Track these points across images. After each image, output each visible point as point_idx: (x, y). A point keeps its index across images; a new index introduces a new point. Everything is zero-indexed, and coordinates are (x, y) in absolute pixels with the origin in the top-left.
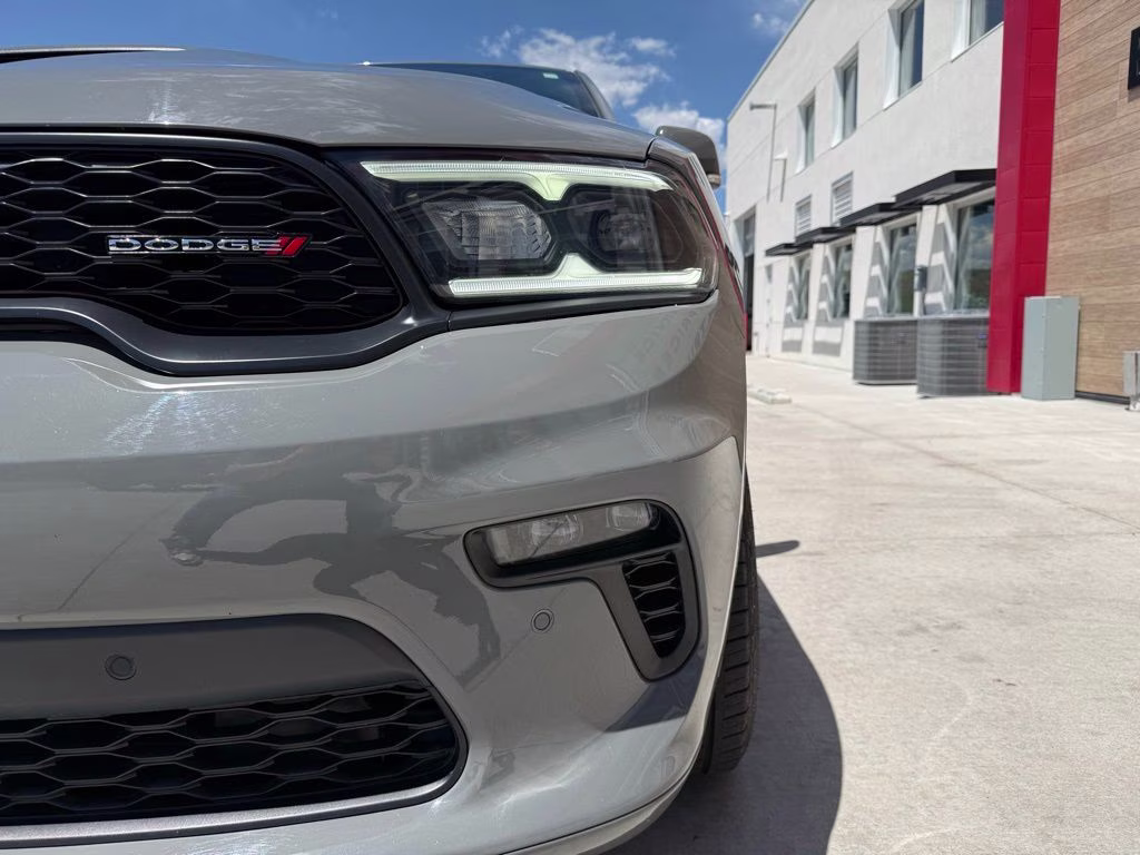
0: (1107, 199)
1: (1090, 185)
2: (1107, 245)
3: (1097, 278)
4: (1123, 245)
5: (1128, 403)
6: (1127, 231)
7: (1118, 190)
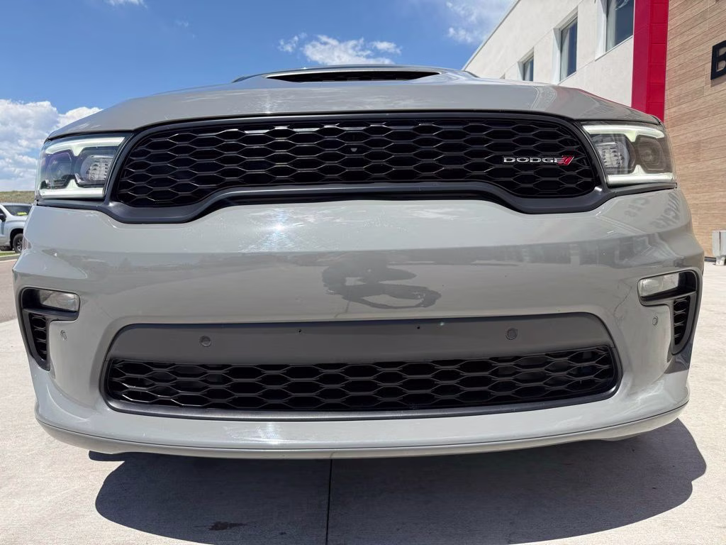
0: (699, 142)
1: (688, 135)
2: (700, 169)
3: (692, 189)
4: (709, 169)
5: (715, 261)
6: (711, 162)
7: (706, 138)
